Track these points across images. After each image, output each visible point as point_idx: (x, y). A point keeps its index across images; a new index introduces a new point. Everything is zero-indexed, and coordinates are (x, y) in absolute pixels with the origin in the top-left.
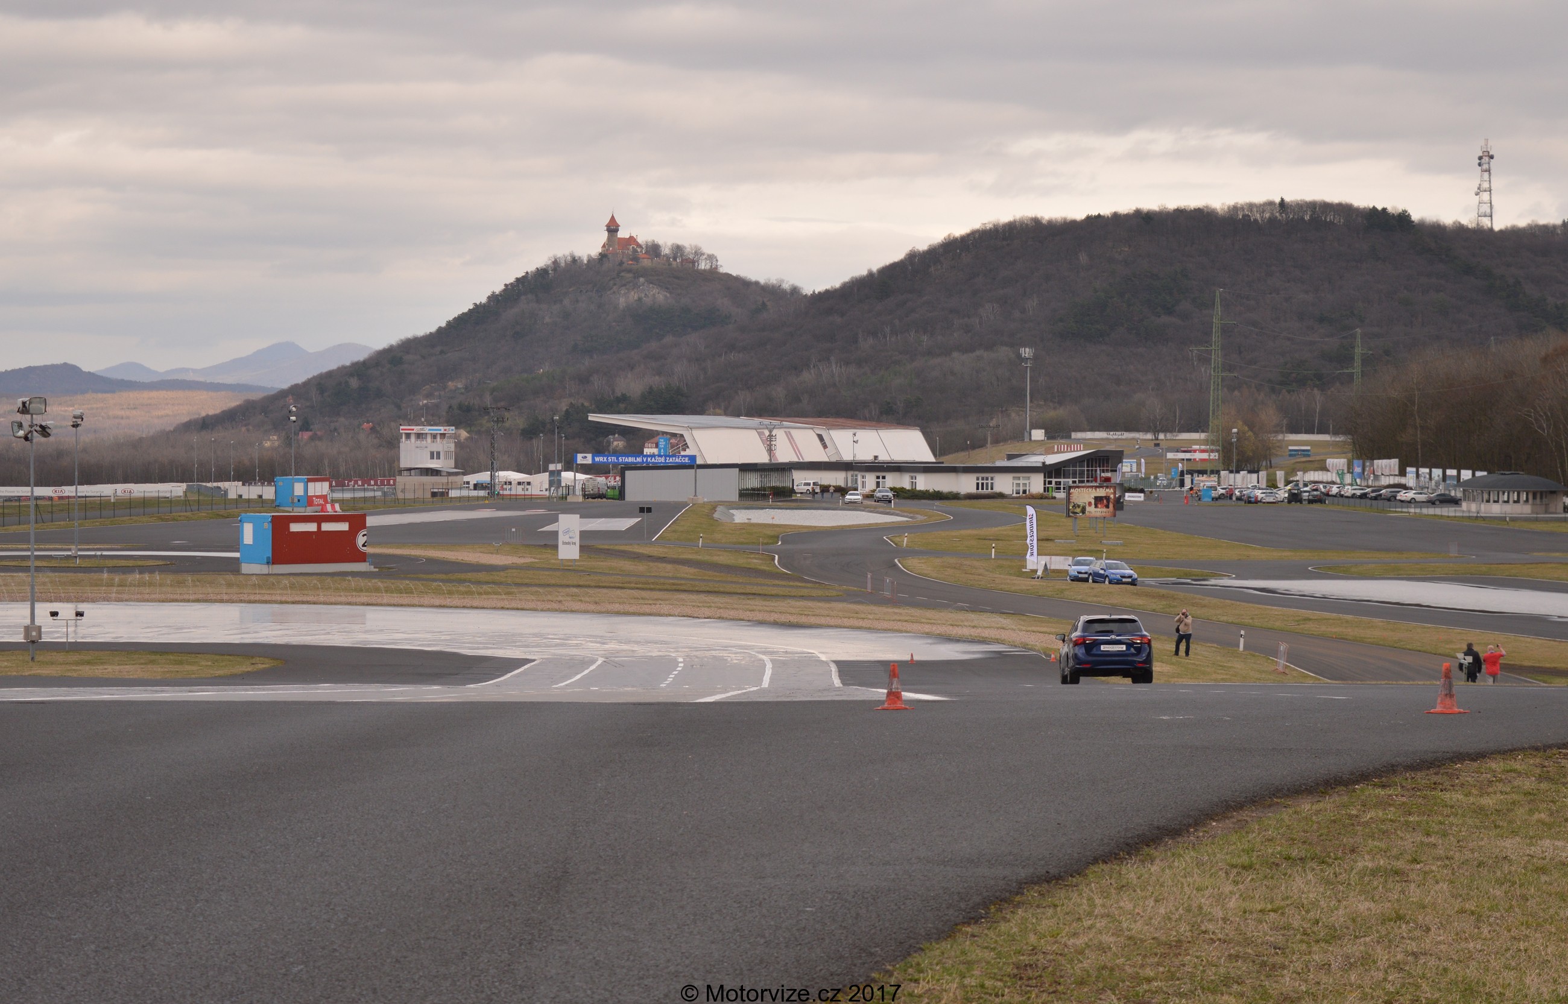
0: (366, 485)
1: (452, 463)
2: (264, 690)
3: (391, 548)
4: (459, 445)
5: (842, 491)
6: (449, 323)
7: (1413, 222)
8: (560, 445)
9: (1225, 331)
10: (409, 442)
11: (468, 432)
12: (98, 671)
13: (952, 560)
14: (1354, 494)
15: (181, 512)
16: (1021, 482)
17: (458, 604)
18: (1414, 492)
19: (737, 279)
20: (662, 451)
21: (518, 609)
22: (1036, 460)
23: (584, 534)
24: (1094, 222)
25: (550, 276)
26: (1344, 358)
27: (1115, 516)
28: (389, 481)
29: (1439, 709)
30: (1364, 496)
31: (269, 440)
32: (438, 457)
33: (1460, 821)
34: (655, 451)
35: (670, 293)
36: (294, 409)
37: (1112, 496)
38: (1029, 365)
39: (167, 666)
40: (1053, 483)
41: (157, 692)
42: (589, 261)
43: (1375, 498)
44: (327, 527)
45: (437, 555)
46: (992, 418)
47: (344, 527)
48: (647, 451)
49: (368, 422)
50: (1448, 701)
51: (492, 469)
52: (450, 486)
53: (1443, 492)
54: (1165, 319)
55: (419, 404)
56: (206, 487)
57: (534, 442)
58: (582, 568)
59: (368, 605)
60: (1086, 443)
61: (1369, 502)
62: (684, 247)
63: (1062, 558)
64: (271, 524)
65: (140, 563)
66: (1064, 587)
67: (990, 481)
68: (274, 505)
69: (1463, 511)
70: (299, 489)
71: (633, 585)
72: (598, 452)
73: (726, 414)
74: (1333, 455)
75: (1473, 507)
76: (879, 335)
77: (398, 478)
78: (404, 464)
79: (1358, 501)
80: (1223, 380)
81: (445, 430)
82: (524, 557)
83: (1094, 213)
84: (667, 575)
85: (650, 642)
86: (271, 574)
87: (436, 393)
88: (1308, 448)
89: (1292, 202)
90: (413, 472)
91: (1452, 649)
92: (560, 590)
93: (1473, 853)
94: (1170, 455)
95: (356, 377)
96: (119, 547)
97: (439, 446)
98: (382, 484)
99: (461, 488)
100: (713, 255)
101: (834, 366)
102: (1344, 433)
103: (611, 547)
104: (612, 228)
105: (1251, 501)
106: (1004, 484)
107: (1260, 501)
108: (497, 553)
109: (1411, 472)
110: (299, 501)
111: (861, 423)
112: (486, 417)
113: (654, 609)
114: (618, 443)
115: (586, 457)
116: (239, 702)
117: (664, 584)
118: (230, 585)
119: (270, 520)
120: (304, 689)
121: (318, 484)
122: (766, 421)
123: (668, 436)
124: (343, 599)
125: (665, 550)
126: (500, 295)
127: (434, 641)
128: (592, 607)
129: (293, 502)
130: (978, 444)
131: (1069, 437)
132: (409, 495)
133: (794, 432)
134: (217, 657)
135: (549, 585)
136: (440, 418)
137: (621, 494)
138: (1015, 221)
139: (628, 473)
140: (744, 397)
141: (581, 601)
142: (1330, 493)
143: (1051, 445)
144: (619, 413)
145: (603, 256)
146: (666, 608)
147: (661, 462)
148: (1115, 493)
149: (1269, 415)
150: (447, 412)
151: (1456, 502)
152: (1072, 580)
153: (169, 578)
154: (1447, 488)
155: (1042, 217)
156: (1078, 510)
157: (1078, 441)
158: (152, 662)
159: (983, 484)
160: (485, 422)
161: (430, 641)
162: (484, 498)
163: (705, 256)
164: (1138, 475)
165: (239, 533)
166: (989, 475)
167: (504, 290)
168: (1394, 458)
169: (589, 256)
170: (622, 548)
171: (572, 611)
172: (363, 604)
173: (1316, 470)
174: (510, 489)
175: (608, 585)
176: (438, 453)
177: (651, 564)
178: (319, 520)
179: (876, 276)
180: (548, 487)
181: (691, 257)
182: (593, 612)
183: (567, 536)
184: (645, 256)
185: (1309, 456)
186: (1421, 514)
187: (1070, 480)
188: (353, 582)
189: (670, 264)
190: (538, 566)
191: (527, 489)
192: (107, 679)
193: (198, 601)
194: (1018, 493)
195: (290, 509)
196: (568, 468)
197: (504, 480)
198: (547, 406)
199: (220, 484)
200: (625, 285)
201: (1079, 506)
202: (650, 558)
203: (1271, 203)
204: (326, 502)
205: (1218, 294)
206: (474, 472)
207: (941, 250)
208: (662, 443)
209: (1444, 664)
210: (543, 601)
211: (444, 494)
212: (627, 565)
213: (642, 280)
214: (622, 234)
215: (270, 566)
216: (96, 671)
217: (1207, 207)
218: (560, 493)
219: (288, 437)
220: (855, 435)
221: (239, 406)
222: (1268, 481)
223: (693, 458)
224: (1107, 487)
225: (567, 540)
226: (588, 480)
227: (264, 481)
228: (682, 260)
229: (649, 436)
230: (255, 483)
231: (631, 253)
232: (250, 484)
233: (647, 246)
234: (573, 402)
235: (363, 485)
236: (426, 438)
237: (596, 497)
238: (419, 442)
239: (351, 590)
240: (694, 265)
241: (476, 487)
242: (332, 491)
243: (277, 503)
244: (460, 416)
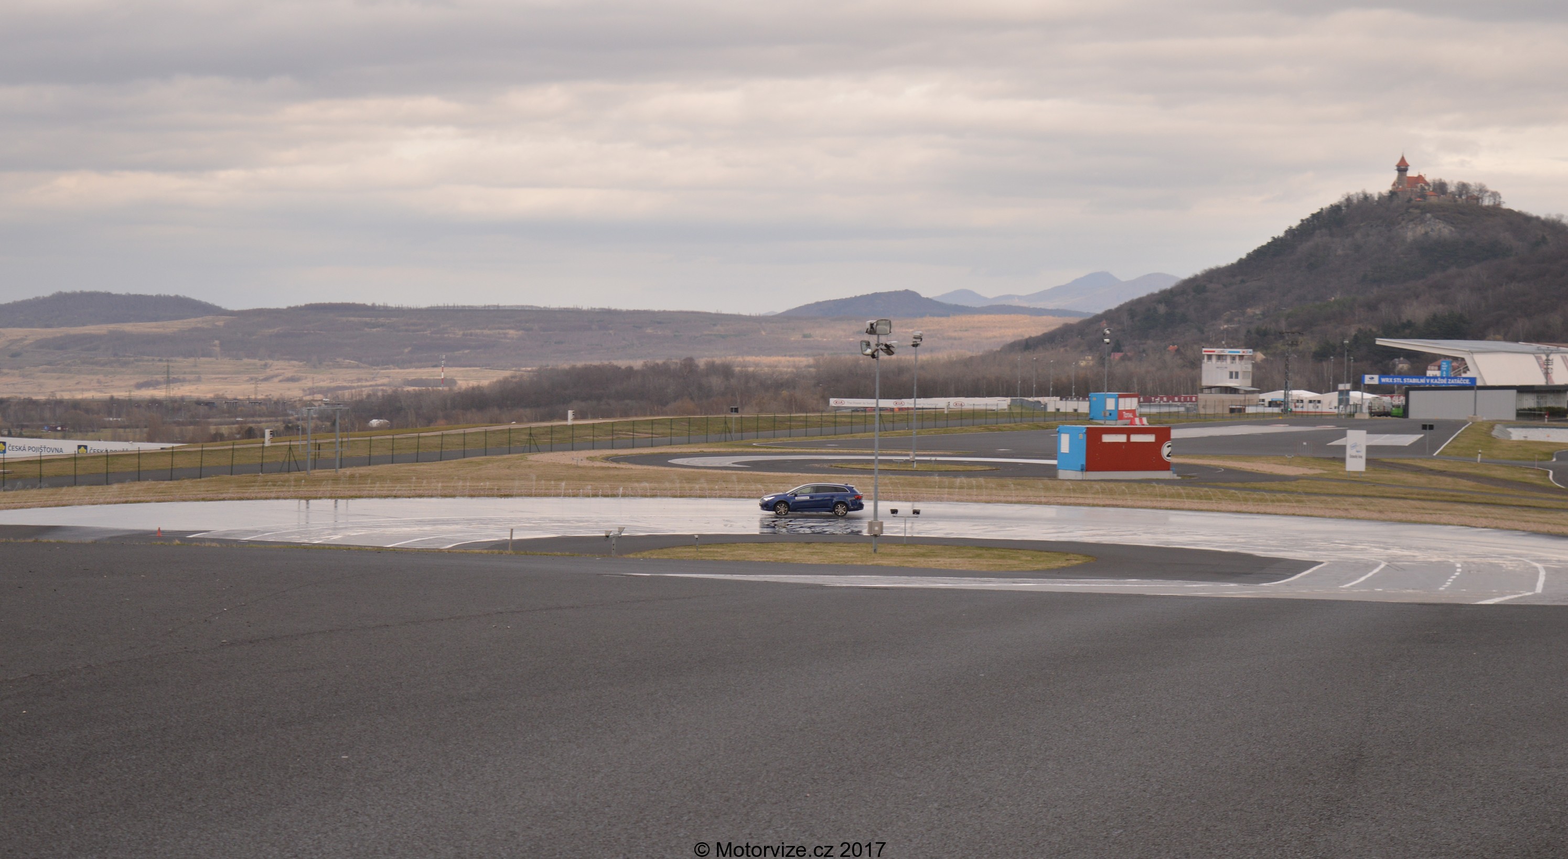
0: (1171, 401)
1: (1249, 382)
2: (1079, 583)
3: (1193, 458)
4: (1255, 366)
6: (1249, 255)
8: (1349, 367)
10: (1210, 363)
11: (1264, 354)
12: (932, 563)
15: (1006, 423)
17: (1253, 511)
19: (1519, 214)
20: (1444, 373)
21: (1308, 516)
23: (1370, 449)
25: (1343, 212)
28: (1191, 398)
31: (1084, 360)
32: (1237, 377)
34: (1438, 373)
35: (1456, 227)
36: (1108, 332)
39: (992, 560)
41: (985, 582)
42: (1380, 198)
44: (1135, 438)
45: (1233, 466)
47: (1151, 438)
48: (1430, 373)
49: (1174, 345)
51: (1286, 388)
52: (1247, 403)
55: (1220, 329)
56: (1027, 401)
57: (1324, 364)
58: (1367, 480)
59: (1171, 509)
62: (1469, 185)
64: (1085, 436)
65: (969, 468)
68: (1088, 418)
70: (1110, 404)
71: (1414, 496)
72: (1383, 374)
73: (1505, 340)
77: (1200, 396)
78: (1206, 382)
81: (1244, 352)
82: (1314, 469)
84: (1447, 487)
85: (1430, 549)
86: (1085, 480)
87: (1236, 319)
90: (1213, 389)
92: (1347, 499)
95: (1163, 304)
96: (951, 453)
97: (1238, 366)
98: (1185, 400)
99: (1257, 405)
100: (1496, 192)
103: (1395, 461)
104: (1402, 168)
108: (1289, 465)
110: (1110, 414)
112: (1282, 341)
113: (1434, 518)
114: (1403, 366)
115: (1373, 378)
116: (1059, 593)
117: (1444, 495)
118: (1047, 489)
119: (1084, 431)
120: (1114, 583)
121: (1128, 400)
122: (1544, 347)
123: (1450, 360)
124: (1149, 503)
125: (1446, 464)
126: (1297, 230)
127: (1230, 543)
128: (1376, 515)
129: (1105, 416)
132: (1210, 411)
134: (1036, 553)
135: (1336, 495)
136: (1239, 341)
137: (1405, 412)
139: (1412, 394)
141: (1366, 509)
144: (1407, 338)
145: (1393, 194)
146: (1445, 518)
147: (1444, 384)
150: (1246, 336)
153: (993, 482)
158: (978, 556)
160: (1280, 346)
161: (1227, 543)
162: (1278, 414)
163: (1489, 194)
165: (1056, 443)
167: (1300, 225)
169: (1380, 194)
170: (1406, 462)
171: (1358, 519)
172: (1167, 509)
174: (1302, 407)
175: (1392, 495)
176: (1237, 373)
177: (1433, 477)
178: (1128, 432)
180: (1336, 404)
181: (1476, 194)
182: (1377, 520)
183: (1354, 450)
184: (1433, 193)
188: (1158, 488)
189: (1455, 201)
190: (1326, 476)
191: (1318, 407)
192: (940, 570)
193: (1019, 502)
195: (1102, 422)
196: (1356, 388)
197: (1297, 398)
198: (1337, 331)
199: (1040, 399)
200: (1412, 220)
202: (1431, 471)
204: (1135, 416)
206: (1268, 391)
208: (1444, 366)
210: (1331, 509)
211: (1241, 411)
212: (1410, 478)
213: (1429, 215)
214: (1411, 173)
215: (1084, 473)
216: (930, 563)
218: (1348, 410)
219: (1101, 358)
221: (1059, 329)
223: (1473, 380)
225: (1354, 453)
226: (1374, 399)
227: (1080, 396)
228: (1468, 198)
229: (1433, 359)
230: (1071, 399)
231: (1419, 191)
232: (1067, 399)
233: (1434, 184)
234: (1362, 327)
235: (1168, 401)
236: (1226, 359)
237: (1380, 414)
238: (1219, 363)
239: (1156, 495)
240: (1478, 202)
241: (1271, 404)
242: (1141, 406)
243: (1091, 416)
244: (1257, 339)
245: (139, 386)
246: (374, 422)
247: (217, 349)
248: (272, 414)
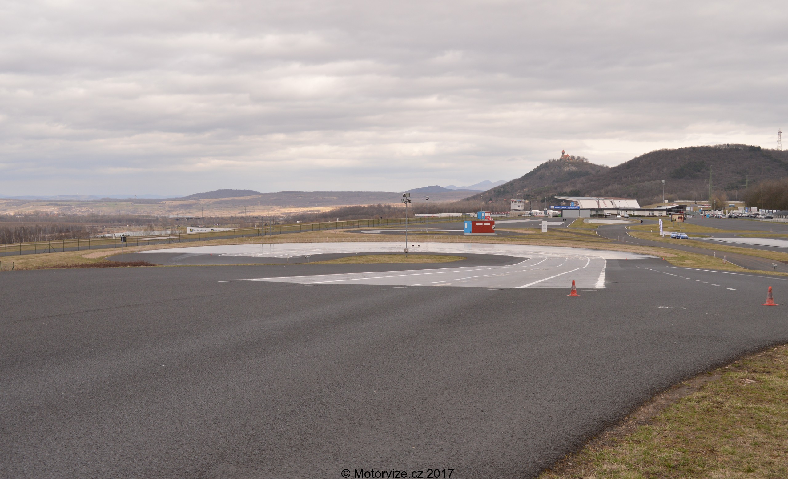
1: (523, 208)
3: (502, 229)
4: (525, 203)
5: (616, 215)
6: (524, 175)
9: (713, 176)
10: (513, 203)
13: (641, 233)
14: (746, 216)
16: (661, 213)
18: (761, 215)
19: (593, 164)
21: (529, 245)
22: (664, 208)
23: (548, 226)
24: (681, 150)
26: (743, 182)
27: (683, 221)
30: (748, 217)
37: (683, 217)
38: (664, 184)
39: (438, 259)
40: (669, 213)
43: (751, 217)
44: (485, 224)
45: (512, 231)
46: (655, 197)
47: (489, 224)
49: (505, 199)
52: (522, 214)
53: (768, 215)
54: (698, 173)
55: (517, 195)
58: (547, 234)
59: (492, 243)
60: (678, 203)
63: (669, 232)
64: (471, 223)
65: (442, 232)
66: (669, 240)
67: (653, 213)
69: (774, 220)
70: (483, 215)
73: (590, 197)
74: (740, 206)
75: (776, 219)
77: (510, 212)
78: (511, 209)
79: (746, 218)
80: (712, 188)
81: (521, 200)
82: (534, 231)
84: (568, 236)
87: (521, 192)
88: (734, 204)
90: (514, 210)
94: (699, 206)
95: (502, 188)
96: (438, 229)
97: (520, 204)
98: (507, 213)
99: (525, 214)
102: (743, 201)
103: (556, 229)
104: (563, 153)
105: (719, 218)
106: (656, 213)
107: (721, 218)
109: (760, 211)
112: (533, 197)
114: (564, 203)
115: (553, 207)
117: (567, 238)
121: (488, 213)
122: (597, 198)
123: (574, 202)
125: (569, 230)
129: (482, 218)
130: (651, 204)
131: (674, 202)
132: (512, 216)
133: (605, 201)
134: (451, 257)
135: (538, 239)
137: (562, 216)
139: (563, 211)
140: (594, 192)
142: (739, 216)
143: (669, 204)
145: (561, 159)
146: (566, 245)
147: (571, 208)
149: (724, 196)
150: (524, 196)
151: (772, 218)
152: (671, 238)
156: (674, 220)
157: (676, 203)
158: (435, 258)
159: (651, 213)
160: (532, 199)
161: (505, 253)
162: (529, 217)
164: (691, 211)
168: (756, 207)
170: (559, 229)
173: (736, 210)
174: (537, 215)
175: (553, 239)
176: (520, 206)
181: (582, 159)
182: (547, 246)
184: (571, 159)
185: (734, 206)
186: (763, 221)
187: (673, 213)
189: (577, 161)
190: (537, 234)
193: (451, 242)
194: (660, 215)
196: (548, 210)
197: (536, 212)
199: (470, 213)
200: (566, 166)
204: (490, 218)
206: (528, 210)
211: (521, 216)
212: (559, 234)
215: (471, 233)
218: (547, 215)
220: (620, 201)
222: (723, 212)
223: (579, 207)
225: (544, 227)
226: (554, 212)
228: (580, 160)
231: (567, 158)
236: (517, 202)
237: (555, 216)
238: (515, 203)
239: (488, 240)
240: (582, 161)
241: (529, 214)
243: (478, 218)
244: (526, 197)
245: (239, 213)
246: (298, 222)
247: (259, 203)
248: (273, 220)
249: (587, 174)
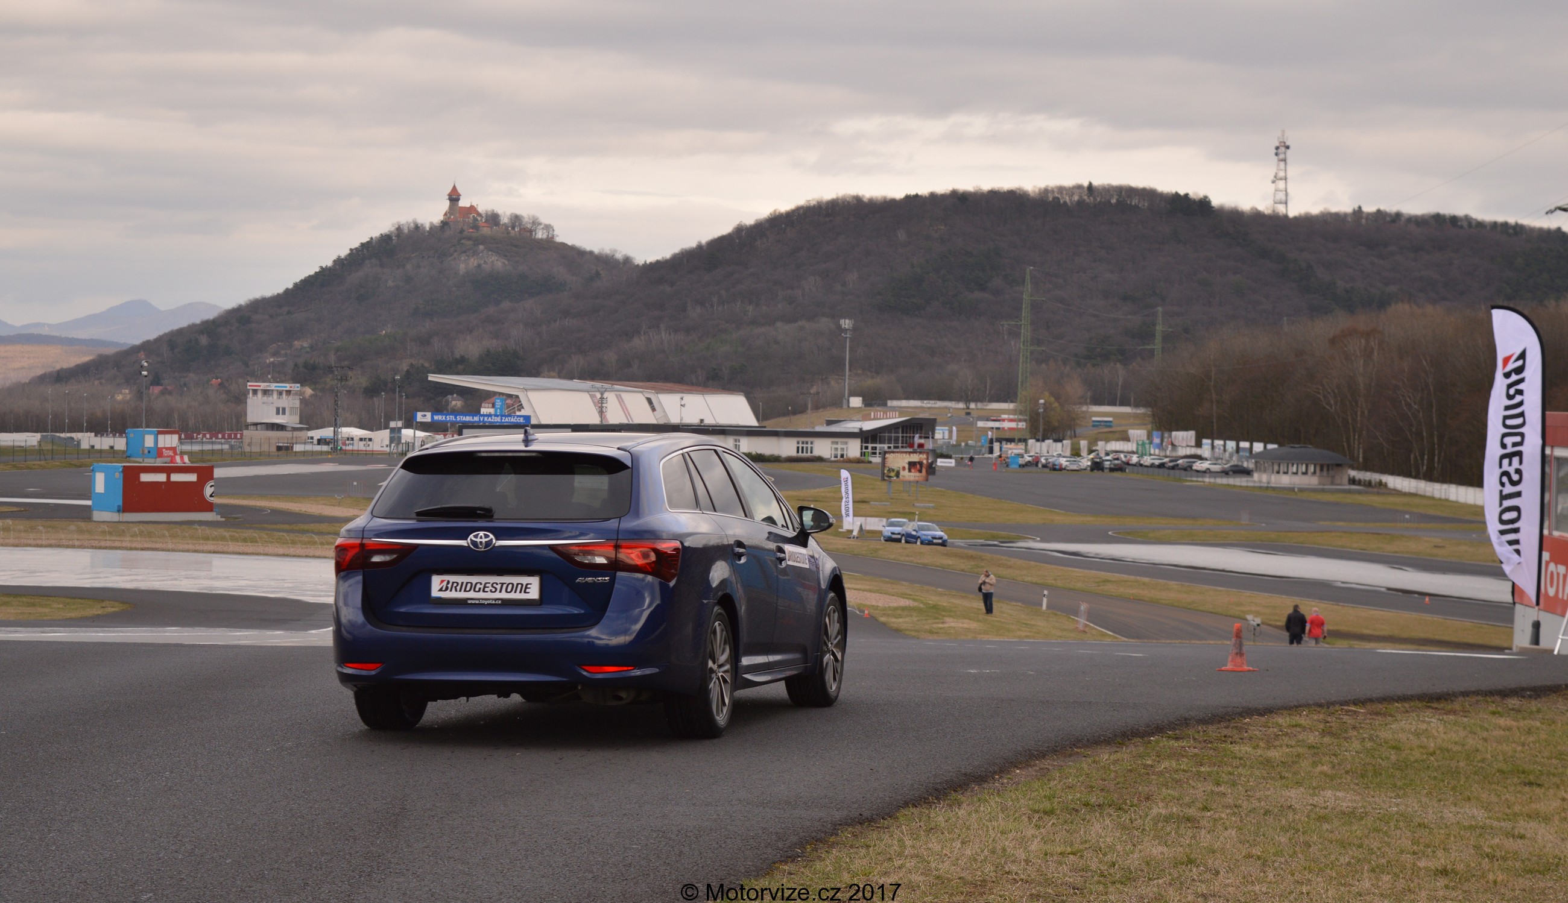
0: (214, 439)
1: (297, 419)
2: (114, 632)
3: (237, 499)
4: (304, 402)
6: (296, 285)
7: (1213, 207)
8: (400, 403)
9: (1035, 307)
10: (255, 398)
11: (312, 390)
14: (1153, 464)
15: (35, 460)
16: (839, 446)
17: (301, 554)
18: (1209, 462)
19: (573, 248)
20: (498, 411)
22: (853, 426)
24: (912, 201)
25: (394, 242)
26: (1145, 334)
27: (927, 480)
28: (236, 435)
29: (1229, 666)
30: (1162, 466)
31: (121, 393)
32: (284, 413)
33: (1249, 772)
34: (492, 411)
35: (508, 260)
36: (146, 364)
37: (925, 462)
38: (848, 336)
39: (20, 608)
40: (870, 448)
41: (12, 632)
42: (431, 228)
43: (1173, 468)
44: (176, 477)
45: (281, 506)
46: (812, 386)
47: (192, 478)
48: (483, 411)
49: (217, 378)
50: (1238, 660)
51: (336, 425)
52: (294, 441)
53: (1236, 463)
54: (978, 295)
55: (266, 362)
56: (59, 437)
57: (375, 400)
59: (215, 552)
60: (901, 411)
61: (1166, 471)
62: (522, 217)
63: (876, 519)
64: (122, 474)
66: (878, 547)
67: (809, 446)
68: (125, 456)
69: (1255, 482)
70: (149, 441)
72: (437, 410)
73: (560, 377)
74: (1134, 426)
75: (1264, 478)
76: (707, 304)
77: (245, 432)
78: (251, 419)
79: (1156, 470)
80: (1032, 353)
81: (291, 387)
83: (912, 192)
86: (122, 522)
87: (283, 352)
88: (1110, 419)
89: (1099, 186)
90: (259, 426)
91: (1243, 612)
93: (1260, 802)
94: (980, 424)
95: (205, 335)
97: (285, 402)
98: (230, 437)
99: (305, 443)
100: (550, 225)
101: (663, 334)
102: (1144, 406)
104: (454, 197)
105: (1056, 468)
106: (823, 448)
107: (1065, 469)
108: (339, 505)
109: (1207, 444)
110: (149, 452)
111: (688, 388)
112: (330, 376)
114: (456, 402)
115: (425, 416)
118: (81, 531)
119: (121, 470)
120: (152, 632)
121: (168, 436)
122: (598, 385)
123: (505, 397)
124: (191, 547)
126: (346, 259)
127: (277, 588)
129: (143, 453)
130: (799, 410)
131: (885, 405)
132: (256, 449)
133: (624, 395)
134: (68, 600)
136: (286, 375)
138: (837, 199)
139: (466, 431)
140: (577, 361)
142: (1131, 462)
143: (868, 412)
144: (458, 373)
145: (444, 224)
147: (497, 422)
148: (927, 459)
149: (1074, 387)
150: (293, 370)
151: (1247, 472)
152: (886, 541)
153: (21, 524)
154: (1240, 459)
155: (863, 196)
156: (892, 474)
157: (894, 409)
158: (6, 604)
159: (803, 448)
160: (329, 381)
161: (274, 588)
162: (327, 453)
163: (542, 226)
164: (949, 442)
165: (91, 482)
166: (809, 440)
167: (349, 255)
168: (1191, 430)
169: (431, 223)
172: (210, 552)
173: (1118, 440)
174: (353, 444)
176: (284, 409)
178: (169, 471)
179: (705, 248)
180: (388, 443)
181: (529, 226)
184: (486, 225)
185: (1110, 426)
186: (1215, 484)
187: (886, 446)
188: (200, 530)
189: (508, 233)
191: (369, 445)
193: (50, 546)
194: (836, 457)
195: (141, 460)
196: (408, 425)
197: (347, 436)
198: (389, 366)
199: (73, 435)
200: (465, 252)
201: (893, 470)
203: (1079, 187)
205: (1028, 271)
206: (317, 428)
207: (767, 225)
208: (498, 403)
209: (1236, 625)
211: (288, 449)
213: (481, 247)
214: (463, 203)
215: (121, 514)
217: (1019, 189)
218: (397, 449)
219: (139, 391)
220: (682, 399)
221: (93, 360)
222: (1072, 449)
223: (527, 418)
224: (920, 453)
226: (427, 437)
227: (116, 433)
228: (520, 230)
229: (486, 396)
230: (107, 435)
231: (471, 222)
232: (102, 435)
233: (487, 215)
234: (413, 363)
235: (211, 438)
236: (272, 394)
238: (265, 398)
239: (198, 538)
240: (531, 234)
241: (320, 442)
242: (181, 443)
243: (128, 454)
244: (305, 374)
249: (546, 286)
